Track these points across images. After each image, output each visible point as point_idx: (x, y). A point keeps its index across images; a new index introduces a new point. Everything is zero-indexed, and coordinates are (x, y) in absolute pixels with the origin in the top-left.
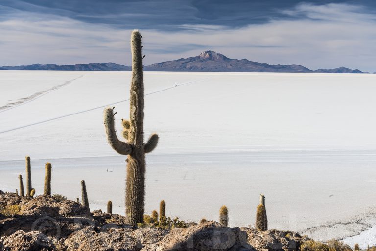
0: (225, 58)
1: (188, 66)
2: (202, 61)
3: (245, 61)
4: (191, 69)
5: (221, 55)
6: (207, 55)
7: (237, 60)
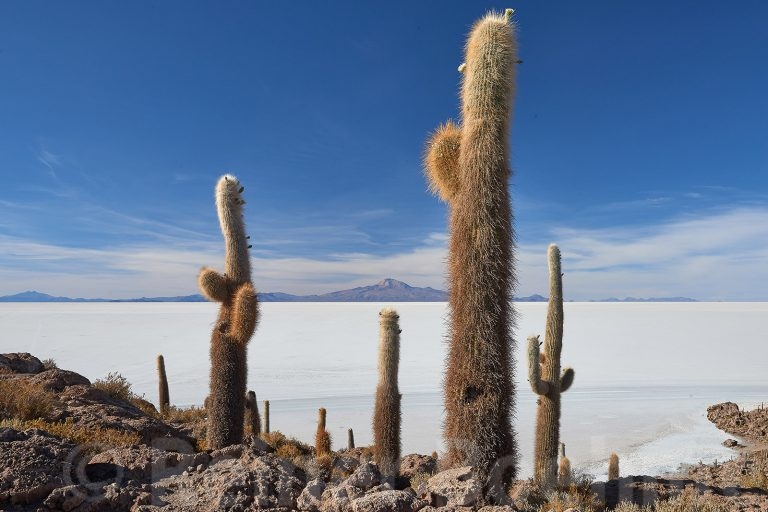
0: (407, 286)
1: (366, 296)
2: (380, 290)
3: (430, 290)
4: (369, 299)
5: (402, 283)
6: (387, 283)
7: (421, 289)
